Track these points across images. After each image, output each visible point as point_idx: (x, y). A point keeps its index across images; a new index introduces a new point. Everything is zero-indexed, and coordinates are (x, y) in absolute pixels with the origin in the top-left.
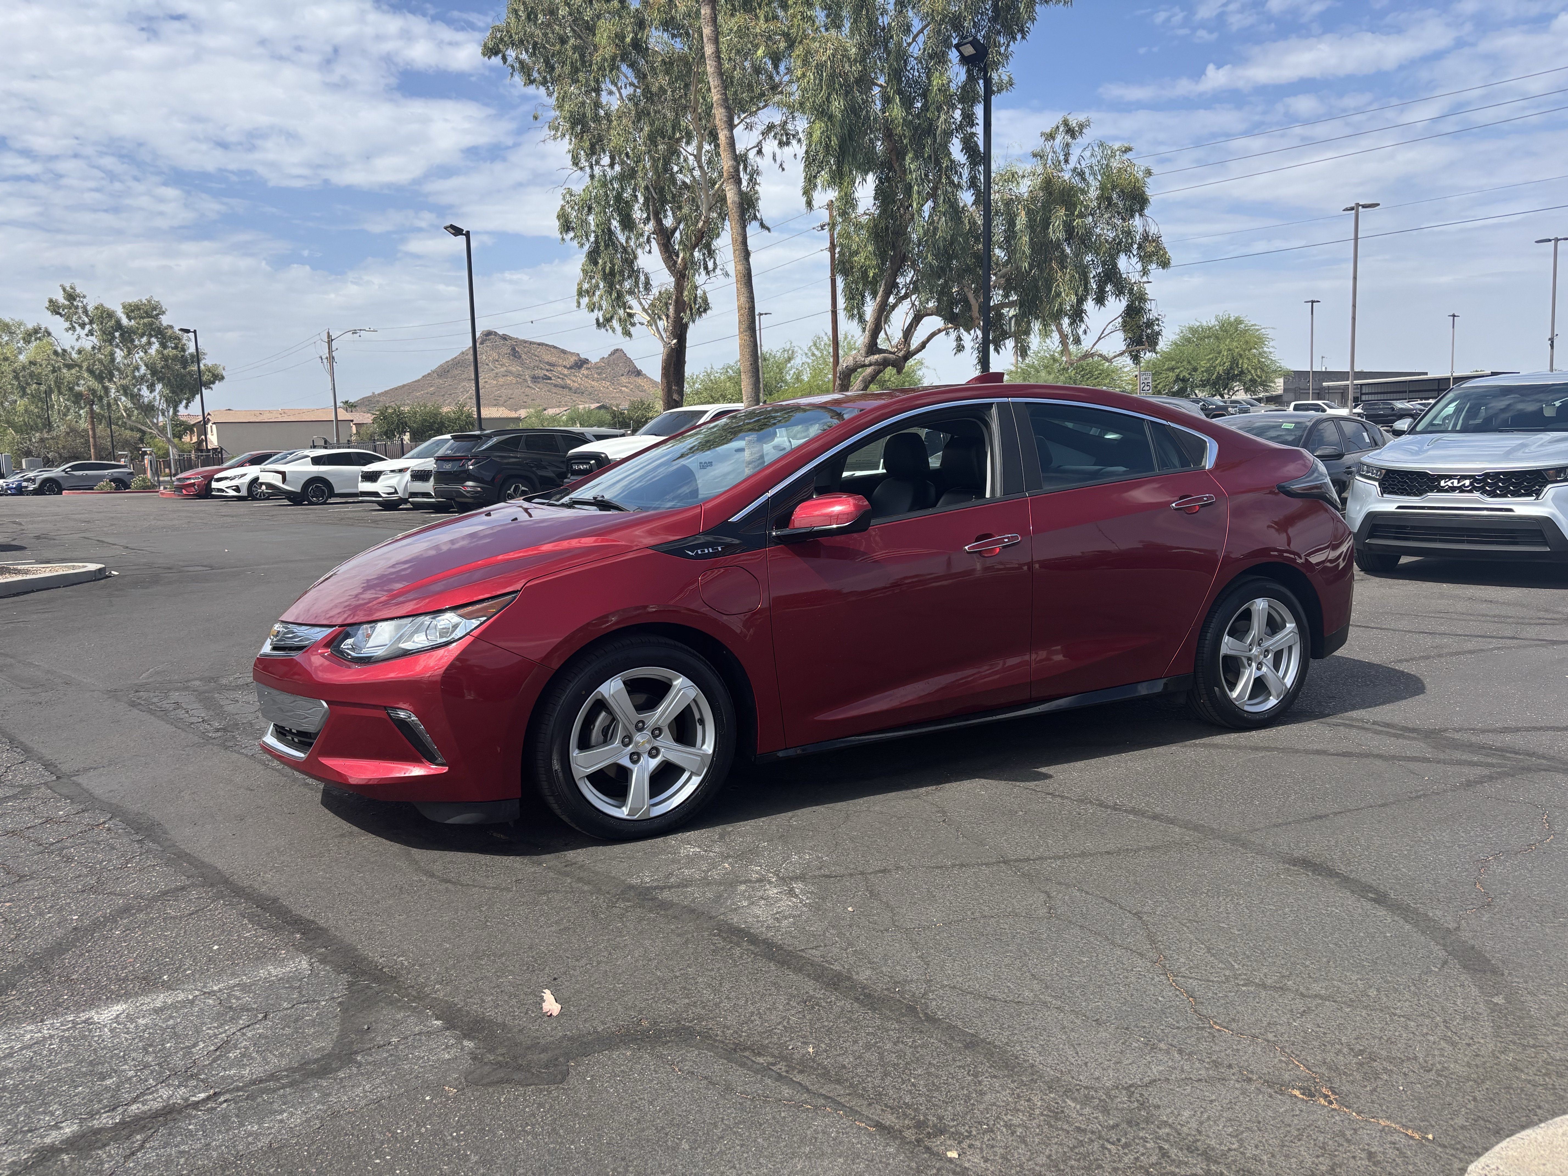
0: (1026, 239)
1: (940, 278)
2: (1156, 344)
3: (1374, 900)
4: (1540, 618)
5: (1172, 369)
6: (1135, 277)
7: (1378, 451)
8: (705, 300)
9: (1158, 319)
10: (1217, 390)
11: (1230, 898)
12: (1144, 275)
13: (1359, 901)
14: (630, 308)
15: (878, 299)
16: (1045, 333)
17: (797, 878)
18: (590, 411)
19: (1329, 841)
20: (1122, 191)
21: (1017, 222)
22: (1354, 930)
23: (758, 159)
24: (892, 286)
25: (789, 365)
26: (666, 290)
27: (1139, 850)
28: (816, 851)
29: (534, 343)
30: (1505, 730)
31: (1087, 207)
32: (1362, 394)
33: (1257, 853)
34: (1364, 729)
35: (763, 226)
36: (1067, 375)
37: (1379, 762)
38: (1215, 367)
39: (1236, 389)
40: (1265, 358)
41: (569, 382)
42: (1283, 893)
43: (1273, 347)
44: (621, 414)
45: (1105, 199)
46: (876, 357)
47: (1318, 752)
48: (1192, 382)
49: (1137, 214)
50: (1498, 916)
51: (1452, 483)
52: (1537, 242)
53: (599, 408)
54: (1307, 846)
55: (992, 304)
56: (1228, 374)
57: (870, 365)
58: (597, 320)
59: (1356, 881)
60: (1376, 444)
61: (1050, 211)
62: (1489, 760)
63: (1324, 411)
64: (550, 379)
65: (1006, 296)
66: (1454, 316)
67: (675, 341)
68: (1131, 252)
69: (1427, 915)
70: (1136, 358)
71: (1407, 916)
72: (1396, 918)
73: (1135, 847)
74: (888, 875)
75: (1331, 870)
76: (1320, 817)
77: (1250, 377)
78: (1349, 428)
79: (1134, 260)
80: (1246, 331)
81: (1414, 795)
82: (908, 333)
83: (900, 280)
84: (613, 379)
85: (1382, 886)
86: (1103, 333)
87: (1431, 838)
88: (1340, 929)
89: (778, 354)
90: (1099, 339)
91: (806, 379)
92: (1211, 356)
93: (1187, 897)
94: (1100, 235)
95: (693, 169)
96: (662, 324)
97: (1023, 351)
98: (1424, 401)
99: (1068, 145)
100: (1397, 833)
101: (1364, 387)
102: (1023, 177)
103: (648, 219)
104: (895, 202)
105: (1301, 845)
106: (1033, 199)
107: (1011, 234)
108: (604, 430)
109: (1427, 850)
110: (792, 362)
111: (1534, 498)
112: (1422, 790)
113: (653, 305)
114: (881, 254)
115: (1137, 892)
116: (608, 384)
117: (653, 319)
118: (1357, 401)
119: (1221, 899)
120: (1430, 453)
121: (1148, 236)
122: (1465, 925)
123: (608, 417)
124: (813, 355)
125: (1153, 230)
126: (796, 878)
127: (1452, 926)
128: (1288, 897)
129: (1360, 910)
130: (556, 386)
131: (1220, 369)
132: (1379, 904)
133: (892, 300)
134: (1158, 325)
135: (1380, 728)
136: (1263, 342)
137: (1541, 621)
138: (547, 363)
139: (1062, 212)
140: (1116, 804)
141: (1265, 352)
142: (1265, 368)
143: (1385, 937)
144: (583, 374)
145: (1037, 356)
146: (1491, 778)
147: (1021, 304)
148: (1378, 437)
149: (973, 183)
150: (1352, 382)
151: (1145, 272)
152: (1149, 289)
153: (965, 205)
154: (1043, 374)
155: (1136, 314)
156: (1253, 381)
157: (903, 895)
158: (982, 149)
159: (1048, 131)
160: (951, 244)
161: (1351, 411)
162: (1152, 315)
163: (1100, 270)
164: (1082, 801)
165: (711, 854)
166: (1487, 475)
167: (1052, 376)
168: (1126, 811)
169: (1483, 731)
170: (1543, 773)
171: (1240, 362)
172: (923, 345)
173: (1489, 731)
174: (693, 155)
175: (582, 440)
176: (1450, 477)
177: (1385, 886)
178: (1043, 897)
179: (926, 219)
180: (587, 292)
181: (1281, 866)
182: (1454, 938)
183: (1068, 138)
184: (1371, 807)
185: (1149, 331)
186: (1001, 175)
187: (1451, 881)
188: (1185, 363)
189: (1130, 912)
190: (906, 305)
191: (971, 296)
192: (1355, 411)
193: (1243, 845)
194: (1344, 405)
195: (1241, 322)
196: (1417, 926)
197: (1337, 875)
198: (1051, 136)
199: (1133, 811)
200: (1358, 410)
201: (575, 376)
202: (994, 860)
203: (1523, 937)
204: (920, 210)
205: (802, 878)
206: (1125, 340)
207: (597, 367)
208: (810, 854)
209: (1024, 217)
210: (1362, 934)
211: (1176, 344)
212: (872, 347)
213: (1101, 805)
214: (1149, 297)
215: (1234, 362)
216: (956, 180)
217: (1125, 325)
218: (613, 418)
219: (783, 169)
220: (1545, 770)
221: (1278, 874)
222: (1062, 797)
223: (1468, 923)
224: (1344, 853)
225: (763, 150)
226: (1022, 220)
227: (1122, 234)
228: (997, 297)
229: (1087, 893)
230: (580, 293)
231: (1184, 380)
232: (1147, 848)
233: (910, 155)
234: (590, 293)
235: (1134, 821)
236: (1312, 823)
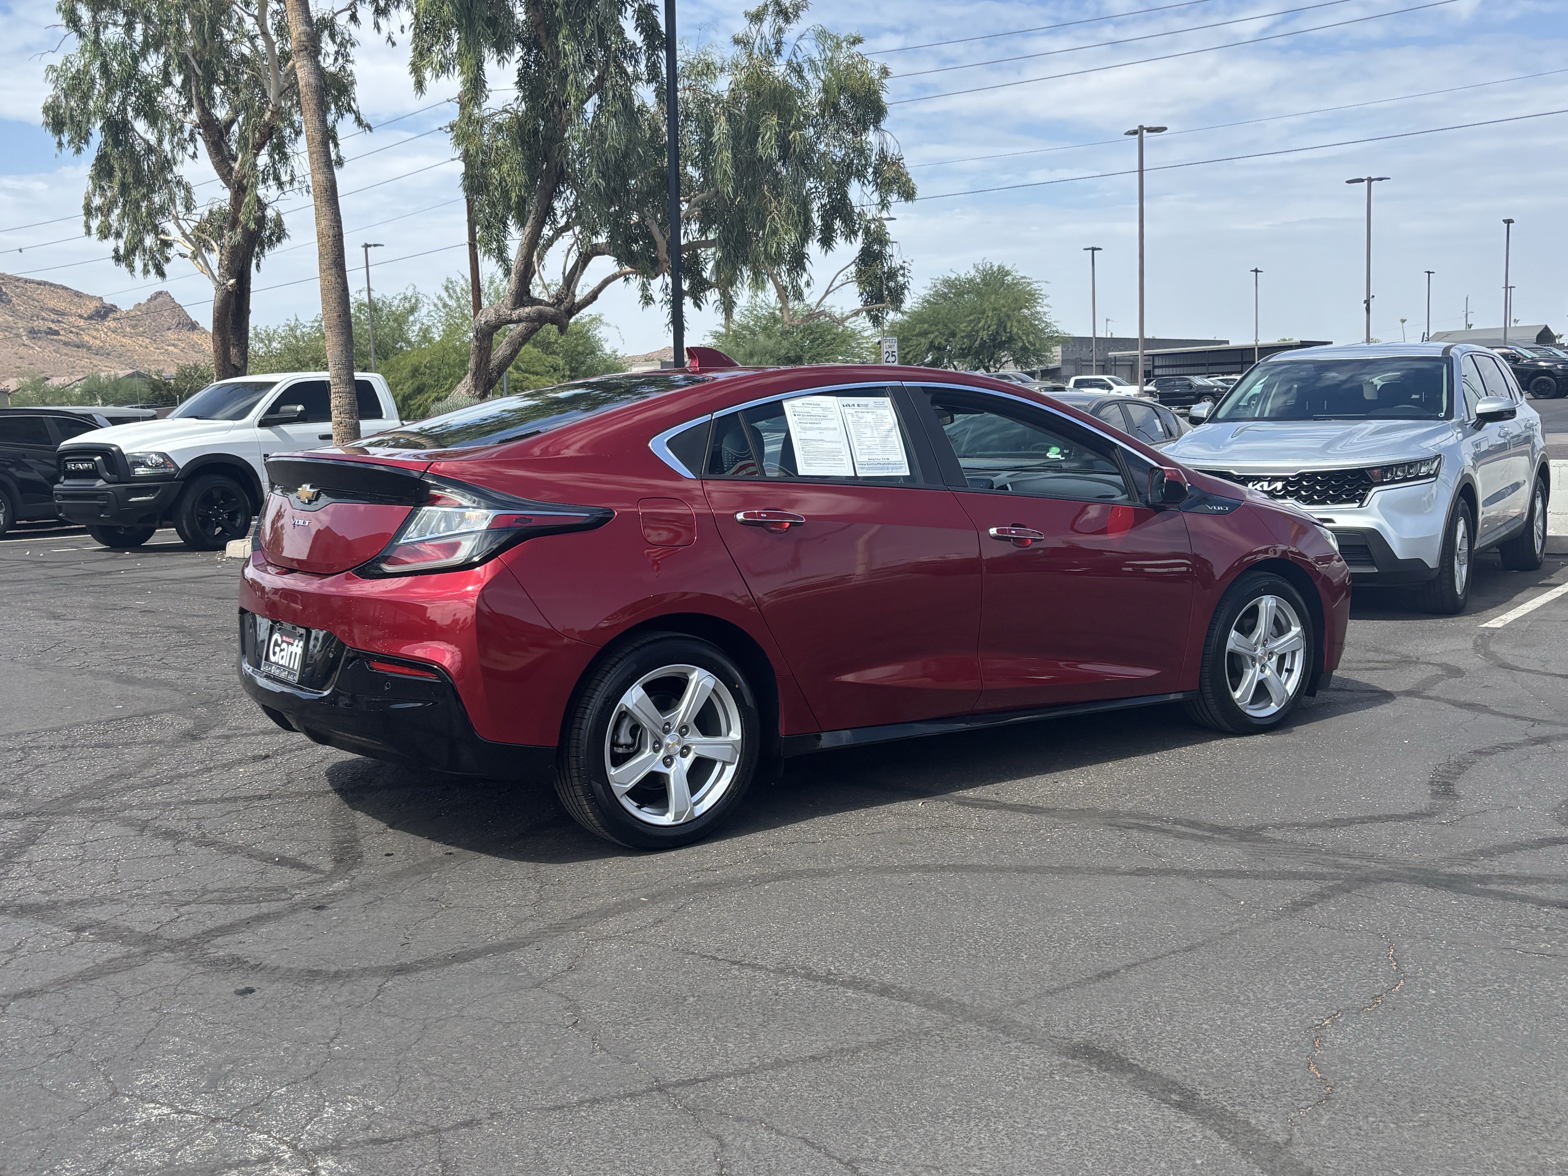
0: (727, 154)
1: (612, 203)
2: (902, 301)
3: (1179, 1105)
4: (1369, 661)
5: (925, 334)
6: (872, 212)
7: (1173, 445)
8: (279, 223)
9: (902, 268)
10: (981, 361)
11: (984, 1122)
12: (883, 208)
13: (1159, 1108)
14: (163, 232)
15: (528, 230)
16: (758, 284)
17: (326, 1149)
18: (118, 382)
19: (1120, 1012)
20: (853, 96)
21: (716, 130)
22: (1152, 1159)
23: (352, 27)
24: (547, 212)
25: (411, 318)
26: (220, 208)
27: (858, 1049)
28: (366, 1096)
29: (32, 282)
30: (1337, 823)
31: (807, 117)
32: (1154, 367)
33: (1023, 1041)
34: (1164, 831)
35: (359, 120)
36: (791, 340)
37: (1182, 882)
38: (977, 332)
39: (1003, 360)
40: (1039, 320)
41: (86, 338)
42: (1057, 1107)
43: (1047, 306)
44: (165, 384)
45: (829, 106)
46: (527, 309)
47: (1106, 871)
48: (950, 351)
49: (872, 127)
50: (1340, 1116)
51: (1262, 486)
52: (1349, 182)
53: (131, 376)
54: (1091, 1023)
55: (683, 242)
56: (994, 340)
57: (519, 321)
58: (116, 251)
59: (1155, 1076)
60: (1171, 435)
61: (759, 118)
62: (1319, 870)
63: (1110, 388)
64: (57, 333)
65: (703, 231)
66: (1256, 271)
67: (232, 281)
68: (865, 177)
69: (1247, 1123)
70: (876, 320)
71: (1222, 1127)
72: (1208, 1133)
73: (853, 1044)
74: (476, 1129)
75: (1122, 1061)
76: (1109, 974)
77: (1020, 344)
78: (1138, 414)
79: (870, 188)
80: (1016, 284)
81: (1227, 930)
82: (571, 279)
83: (558, 205)
84: (155, 334)
85: (1189, 1081)
86: (831, 285)
87: (1251, 995)
88: (1133, 1159)
89: (396, 303)
90: (827, 293)
91: (438, 339)
92: (972, 317)
93: (924, 1126)
94: (824, 154)
95: (256, 36)
96: (214, 258)
97: (728, 305)
98: (1225, 377)
99: (780, 30)
100: (1207, 991)
101: (1156, 358)
102: (722, 70)
103: (190, 105)
104: (546, 96)
105: (1083, 1022)
106: (735, 99)
107: (707, 147)
108: (125, 410)
109: (1246, 1016)
110: (416, 314)
111: (1357, 505)
112: (1238, 921)
113: (200, 228)
114: (531, 167)
115: (853, 1124)
116: (147, 341)
117: (199, 249)
118: (1149, 376)
119: (972, 1124)
120: (1235, 447)
121: (886, 157)
122: (1298, 1135)
123: (146, 390)
124: (445, 305)
125: (892, 150)
126: (322, 1150)
127: (1281, 1138)
128: (1065, 1110)
129: (1160, 1123)
130: (66, 344)
131: (984, 334)
132: (1186, 1112)
133: (547, 231)
134: (903, 275)
135: (1184, 829)
136: (1035, 300)
137: (1371, 665)
138: (53, 311)
139: (774, 121)
140: (829, 973)
141: (1038, 313)
142: (1040, 334)
143: (1195, 1166)
144: (109, 328)
145: (751, 313)
146: (1322, 896)
147: (722, 242)
148: (1173, 427)
149: (653, 74)
150: (1142, 352)
151: (884, 205)
152: (890, 227)
153: (644, 105)
154: (761, 338)
155: (874, 260)
156: (1024, 349)
157: (496, 1164)
158: (663, 29)
159: (753, 9)
160: (626, 155)
161: (1141, 389)
162: (896, 262)
163: (825, 200)
164: (782, 971)
165: (189, 1117)
166: (1302, 476)
167: (773, 341)
168: (843, 984)
169: (1311, 826)
170: (1385, 885)
171: (1009, 325)
172: (593, 296)
173: (1316, 825)
174: (253, 15)
175: (88, 424)
176: (1259, 479)
177: (1193, 1080)
178: (713, 1144)
179: (590, 121)
180: (99, 209)
181: (1056, 1060)
182: (1284, 1158)
183: (781, 22)
184: (1174, 952)
185: (892, 284)
186: (693, 66)
187: (1279, 1064)
188: (940, 326)
189: (840, 1161)
190: (567, 240)
191: (655, 230)
192: (1146, 388)
193: (1005, 1030)
194: (1133, 381)
195: (1007, 273)
196: (1235, 1143)
197: (1131, 1067)
198: (757, 17)
199: (853, 983)
200: (1150, 388)
201: (97, 330)
202: (644, 1087)
203: (1374, 1149)
204: (580, 110)
205: (334, 1149)
206: (861, 294)
207: (128, 316)
208: (354, 1103)
209: (724, 124)
210: (1163, 1165)
211: (928, 301)
212: (522, 296)
213: (808, 976)
214: (892, 239)
215: (1001, 324)
216: (630, 70)
217: (860, 273)
218: (153, 390)
219: (394, 44)
220: (1388, 880)
221: (1052, 1073)
222: (753, 966)
223: (1302, 1132)
224: (1139, 1030)
225: (358, 15)
226: (721, 128)
227: (854, 152)
228: (691, 232)
229: (779, 1132)
230: (89, 211)
231: (940, 349)
232: (870, 1044)
233: (565, 32)
234: (106, 210)
235: (854, 1000)
236: (1098, 985)
